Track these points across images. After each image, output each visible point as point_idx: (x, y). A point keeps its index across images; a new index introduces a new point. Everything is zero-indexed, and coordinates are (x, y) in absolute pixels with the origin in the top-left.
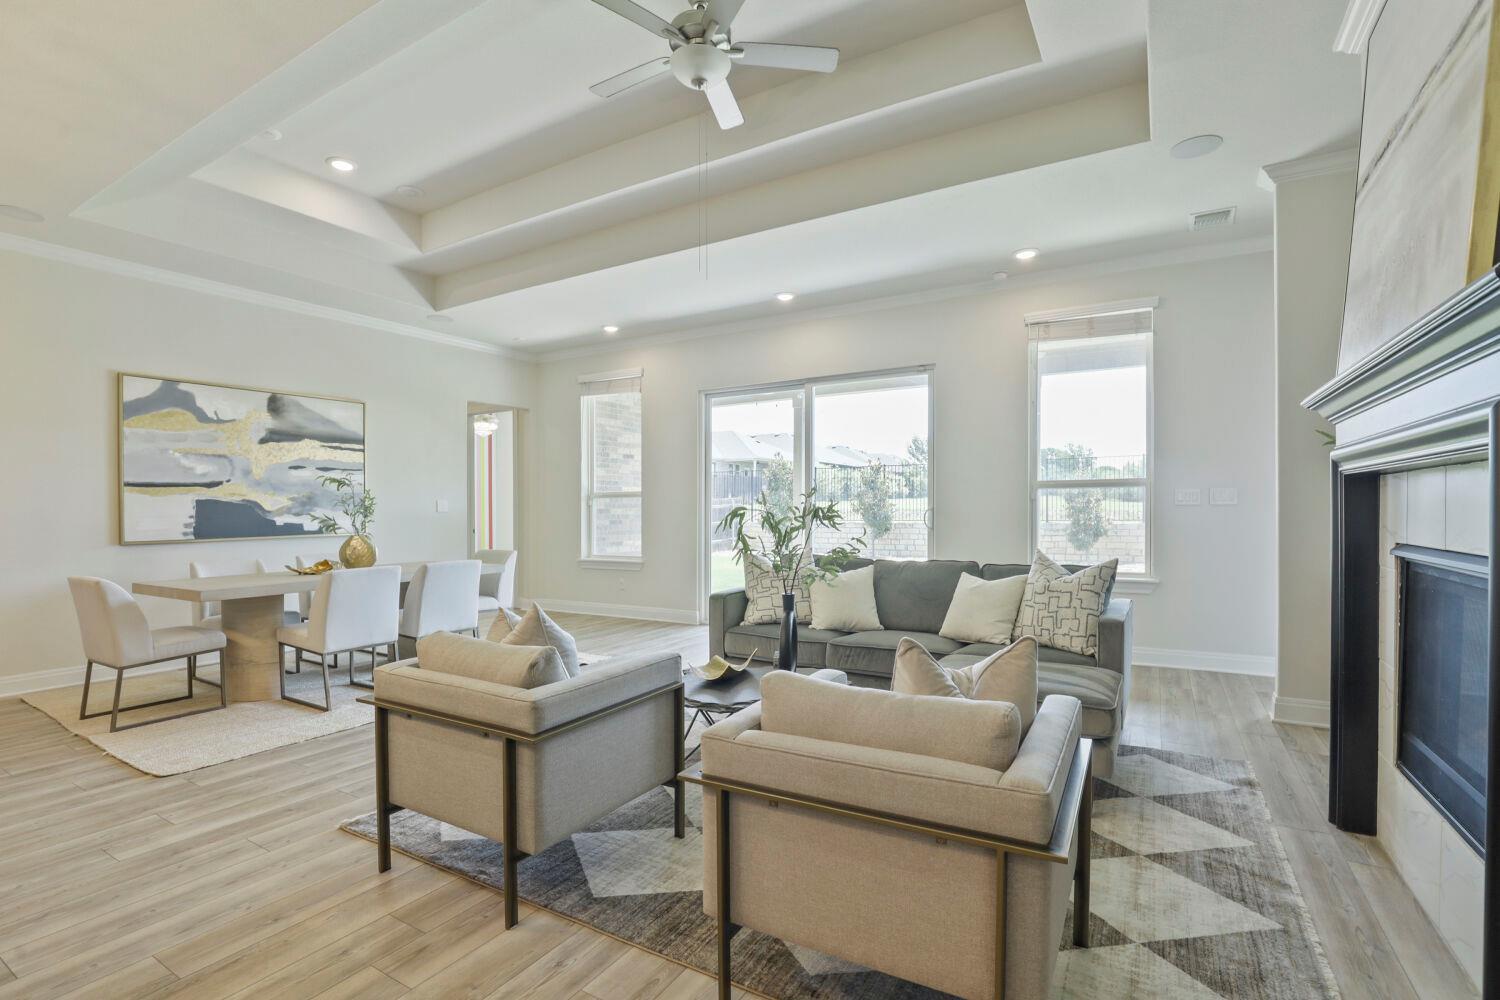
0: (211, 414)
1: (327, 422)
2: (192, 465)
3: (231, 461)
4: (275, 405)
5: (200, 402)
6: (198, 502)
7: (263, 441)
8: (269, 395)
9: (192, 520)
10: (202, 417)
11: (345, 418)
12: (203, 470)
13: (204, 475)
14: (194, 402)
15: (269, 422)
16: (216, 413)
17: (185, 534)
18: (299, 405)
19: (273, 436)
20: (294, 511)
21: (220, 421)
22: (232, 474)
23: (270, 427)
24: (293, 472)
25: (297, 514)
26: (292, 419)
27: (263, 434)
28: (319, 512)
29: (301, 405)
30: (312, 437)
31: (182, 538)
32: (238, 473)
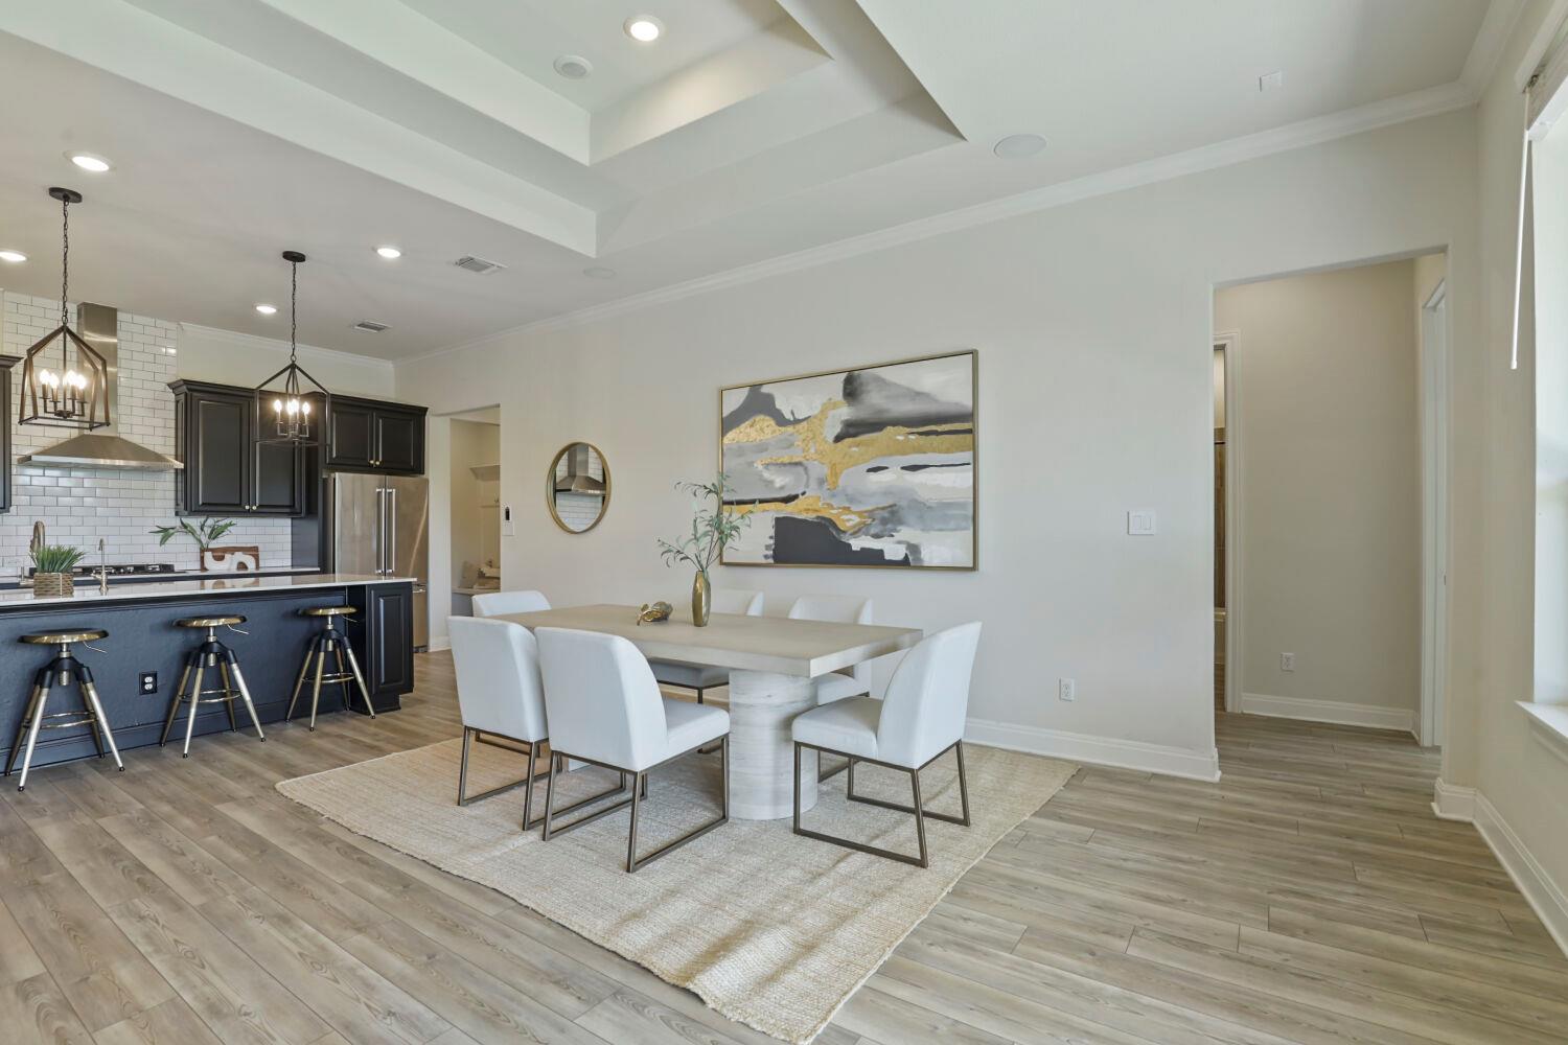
0: (788, 416)
1: (918, 395)
2: (773, 478)
3: (806, 469)
4: (852, 388)
5: (780, 404)
6: (777, 519)
7: (838, 439)
8: (845, 375)
9: (772, 542)
10: (781, 421)
11: (944, 386)
12: (782, 482)
13: (782, 488)
14: (774, 403)
15: (845, 412)
16: (793, 413)
17: (766, 557)
18: (879, 380)
19: (852, 430)
20: (873, 531)
21: (797, 422)
22: (807, 486)
23: (846, 418)
24: (873, 476)
25: (877, 536)
26: (875, 400)
27: (838, 429)
28: (906, 533)
29: (883, 380)
30: (895, 422)
31: (764, 561)
32: (813, 484)
